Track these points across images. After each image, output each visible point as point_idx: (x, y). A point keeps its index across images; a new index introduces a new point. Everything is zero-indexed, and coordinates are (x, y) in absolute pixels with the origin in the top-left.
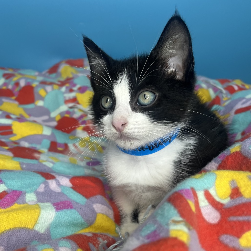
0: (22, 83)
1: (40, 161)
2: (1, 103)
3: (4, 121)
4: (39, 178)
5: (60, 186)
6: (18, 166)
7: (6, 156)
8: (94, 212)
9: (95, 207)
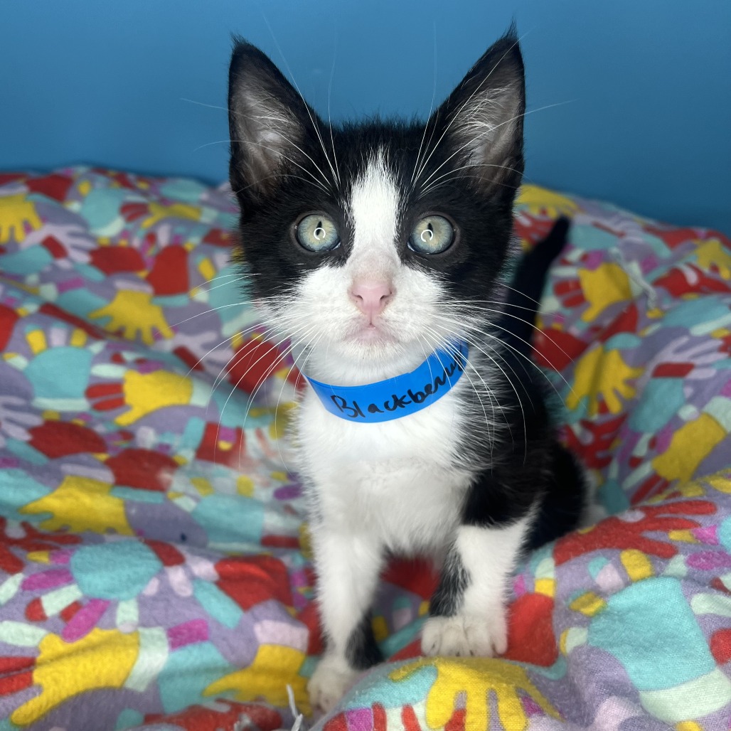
0: (164, 238)
1: (171, 494)
2: (111, 295)
3: (108, 371)
4: (150, 562)
5: (193, 578)
6: (120, 510)
7: (100, 483)
8: (252, 643)
9: (258, 629)
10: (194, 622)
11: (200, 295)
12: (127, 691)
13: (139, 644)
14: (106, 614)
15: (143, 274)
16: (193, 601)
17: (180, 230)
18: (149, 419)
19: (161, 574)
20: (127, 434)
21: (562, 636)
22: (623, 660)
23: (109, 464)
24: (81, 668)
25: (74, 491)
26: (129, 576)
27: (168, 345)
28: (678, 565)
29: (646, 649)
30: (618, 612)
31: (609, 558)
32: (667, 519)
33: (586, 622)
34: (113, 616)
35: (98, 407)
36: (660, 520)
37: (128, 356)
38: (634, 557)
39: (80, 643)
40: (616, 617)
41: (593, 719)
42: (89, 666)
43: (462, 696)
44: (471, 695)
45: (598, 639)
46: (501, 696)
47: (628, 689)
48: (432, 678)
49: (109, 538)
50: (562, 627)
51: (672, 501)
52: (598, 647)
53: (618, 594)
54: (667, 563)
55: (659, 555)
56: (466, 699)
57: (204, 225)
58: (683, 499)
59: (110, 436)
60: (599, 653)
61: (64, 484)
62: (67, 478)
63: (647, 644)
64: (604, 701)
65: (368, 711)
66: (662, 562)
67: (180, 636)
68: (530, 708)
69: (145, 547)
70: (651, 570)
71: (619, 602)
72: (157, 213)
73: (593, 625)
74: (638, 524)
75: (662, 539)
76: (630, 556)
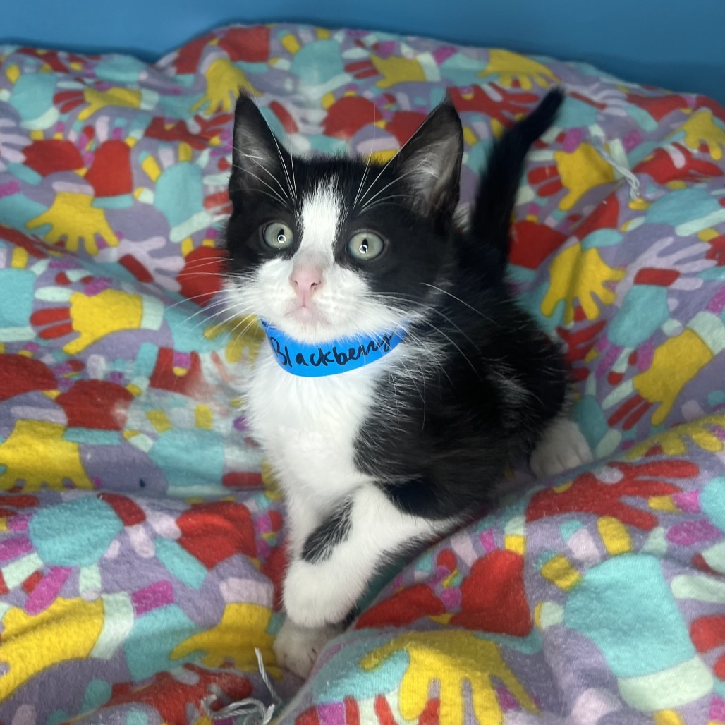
0: (102, 133)
1: (126, 432)
2: (48, 198)
3: (53, 295)
4: (109, 522)
5: (155, 537)
6: (76, 455)
7: (52, 425)
8: (219, 603)
9: (223, 587)
10: (159, 584)
11: (145, 196)
12: (93, 660)
13: (104, 612)
14: (68, 583)
15: (82, 172)
16: (156, 562)
17: (120, 122)
18: (99, 346)
19: (122, 535)
20: (77, 364)
21: (537, 609)
22: (602, 646)
23: (60, 401)
24: (46, 642)
25: (26, 438)
26: (89, 539)
27: (114, 254)
28: (658, 539)
29: (625, 634)
30: (596, 588)
31: (584, 523)
32: (646, 483)
33: (562, 597)
34: (76, 583)
35: (44, 335)
36: (640, 484)
37: (74, 275)
38: (612, 526)
39: (44, 614)
40: (593, 595)
41: (570, 710)
42: (55, 639)
43: (435, 685)
44: (445, 684)
45: (574, 620)
46: (476, 686)
47: (606, 677)
48: (405, 665)
49: (67, 495)
50: (537, 599)
51: (652, 459)
52: (575, 630)
53: (595, 568)
54: (647, 537)
55: (638, 525)
56: (440, 687)
57: (145, 112)
58: (664, 457)
59: (60, 367)
60: (576, 637)
61: (16, 431)
62: (19, 423)
63: (625, 628)
64: (581, 693)
65: (340, 706)
66: (641, 537)
67: (145, 600)
68: (507, 702)
69: (104, 504)
70: (630, 544)
71: (597, 576)
72: (94, 103)
73: (570, 602)
74: (616, 486)
75: (641, 507)
76: (608, 524)
